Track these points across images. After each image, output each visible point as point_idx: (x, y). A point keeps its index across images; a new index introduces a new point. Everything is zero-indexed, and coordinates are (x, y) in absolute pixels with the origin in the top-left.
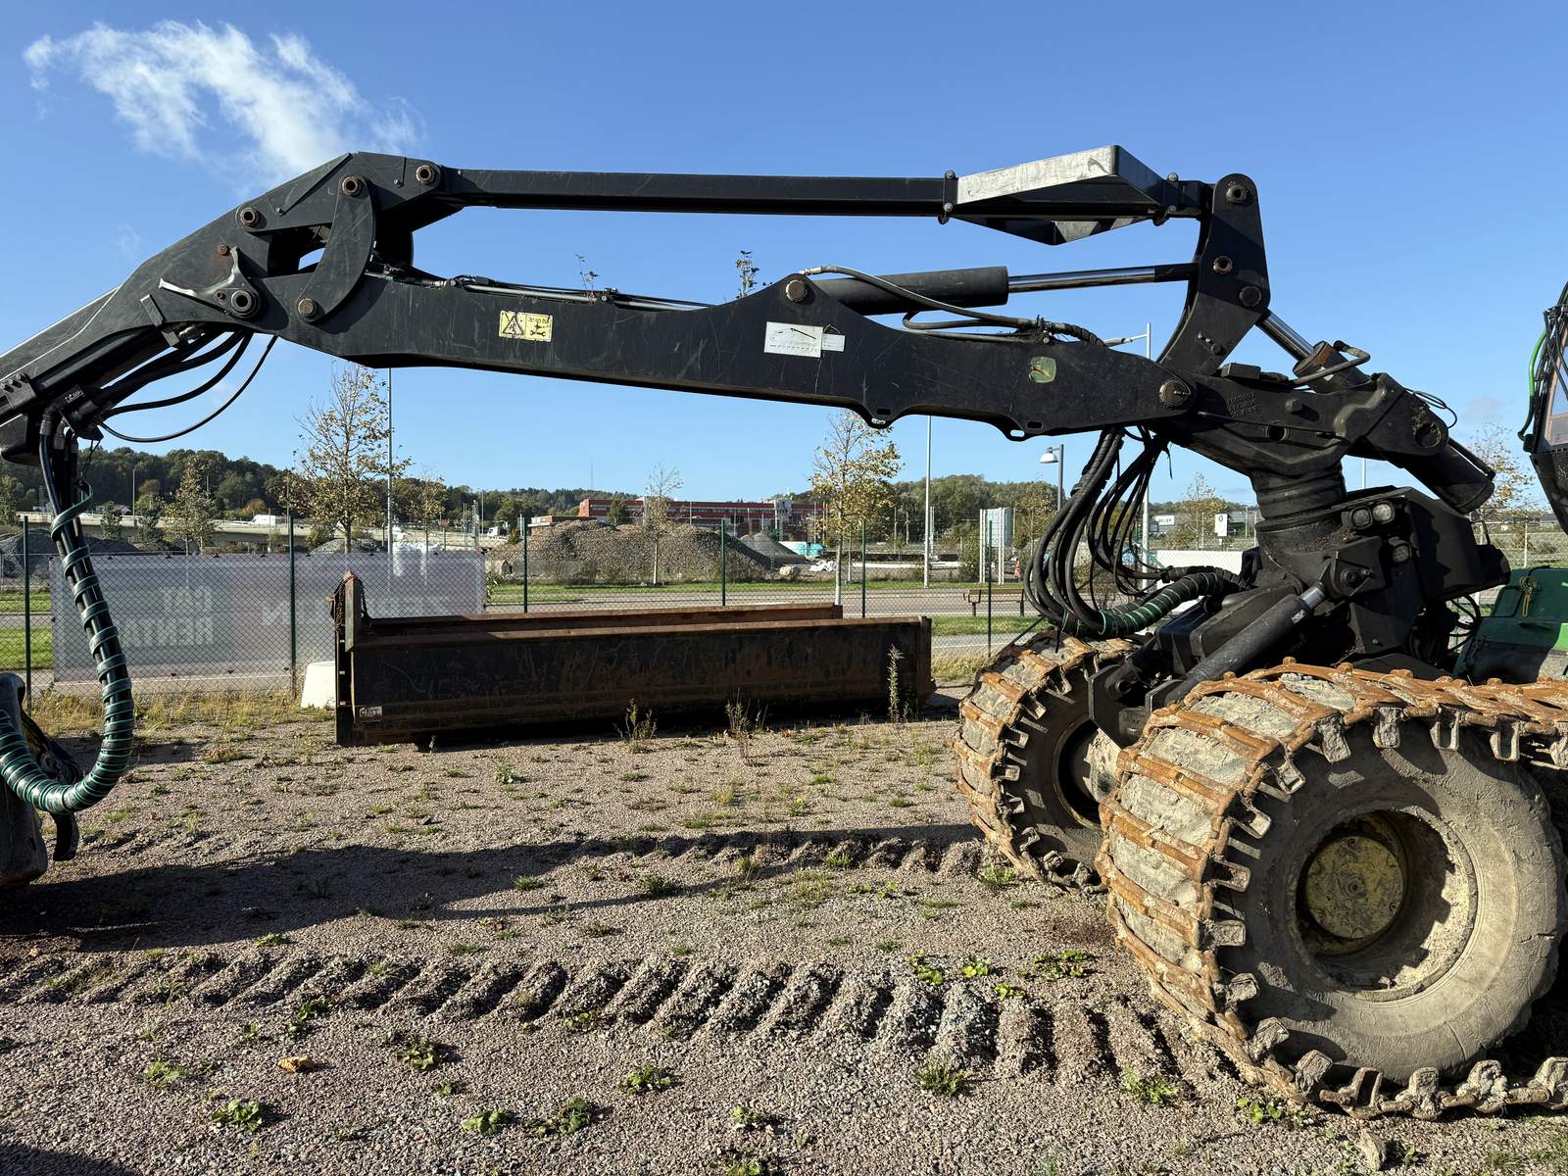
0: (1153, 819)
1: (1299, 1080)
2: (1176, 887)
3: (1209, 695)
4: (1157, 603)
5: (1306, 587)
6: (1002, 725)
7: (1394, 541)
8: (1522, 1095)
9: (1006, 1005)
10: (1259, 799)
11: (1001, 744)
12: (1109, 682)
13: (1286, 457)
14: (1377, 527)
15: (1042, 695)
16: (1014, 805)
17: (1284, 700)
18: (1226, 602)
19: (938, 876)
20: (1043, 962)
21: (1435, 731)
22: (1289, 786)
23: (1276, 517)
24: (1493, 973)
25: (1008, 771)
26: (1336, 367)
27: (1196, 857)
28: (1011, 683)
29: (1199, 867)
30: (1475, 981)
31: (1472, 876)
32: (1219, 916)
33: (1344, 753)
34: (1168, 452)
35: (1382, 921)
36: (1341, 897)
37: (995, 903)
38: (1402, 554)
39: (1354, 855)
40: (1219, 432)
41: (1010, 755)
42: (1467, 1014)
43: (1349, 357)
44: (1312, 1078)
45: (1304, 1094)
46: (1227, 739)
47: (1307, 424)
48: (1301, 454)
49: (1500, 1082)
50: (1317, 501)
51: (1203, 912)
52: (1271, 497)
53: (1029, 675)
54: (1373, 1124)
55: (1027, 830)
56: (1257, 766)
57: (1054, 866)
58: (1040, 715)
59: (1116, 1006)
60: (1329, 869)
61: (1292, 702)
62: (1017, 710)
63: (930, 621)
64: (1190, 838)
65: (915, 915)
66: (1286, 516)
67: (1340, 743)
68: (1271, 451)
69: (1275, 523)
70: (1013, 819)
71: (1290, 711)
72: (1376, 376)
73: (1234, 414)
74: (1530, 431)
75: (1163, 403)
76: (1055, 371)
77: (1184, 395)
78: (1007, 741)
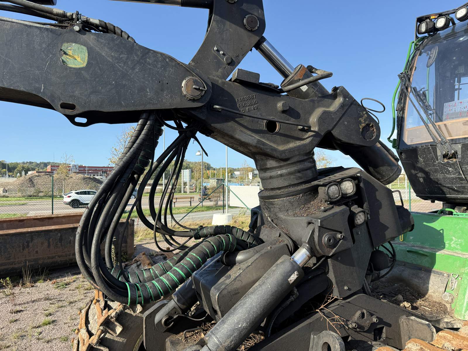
6: (88, 344)
7: (355, 209)
12: (158, 317)
13: (278, 144)
14: (344, 199)
15: (119, 318)
18: (239, 258)
23: (272, 189)
38: (360, 219)
40: (231, 124)
47: (292, 121)
48: (288, 142)
50: (301, 178)
52: (268, 174)
62: (101, 330)
66: (279, 189)
68: (268, 140)
69: (272, 193)
72: (335, 89)
73: (242, 110)
75: (185, 96)
76: (86, 58)
77: (202, 90)
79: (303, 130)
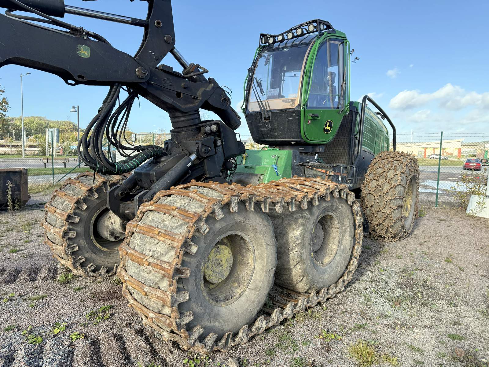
0: (147, 252)
1: (207, 346)
2: (159, 281)
3: (164, 196)
4: (138, 159)
5: (190, 154)
6: (67, 214)
7: (217, 138)
8: (270, 324)
9: (76, 343)
10: (193, 239)
11: (67, 223)
12: (115, 193)
13: (183, 105)
14: (212, 133)
15: (85, 200)
16: (73, 248)
17: (198, 197)
18: (162, 159)
19: (36, 283)
20: (91, 316)
21: (247, 204)
22: (204, 232)
23: (178, 128)
24: (260, 285)
25: (70, 234)
26: (196, 73)
27: (169, 268)
28: (71, 195)
29: (171, 272)
30: (255, 289)
31: (254, 253)
32: (179, 290)
33: (222, 216)
34: (138, 98)
35: (226, 274)
36: (215, 268)
37: (66, 290)
38: (219, 143)
39: (219, 252)
40: (159, 91)
41: (71, 227)
42: (254, 301)
43: (201, 70)
44: (211, 343)
45: (208, 351)
46: (178, 215)
47: (189, 93)
48: (187, 104)
49: (264, 322)
50: (192, 122)
51: (173, 291)
52: (176, 120)
53: (79, 191)
54: (230, 352)
55: (80, 257)
56: (193, 225)
57: (92, 270)
58: (85, 209)
59: (126, 329)
60: (211, 259)
61: (202, 197)
62: (74, 207)
63: (27, 170)
64: (165, 259)
65: (25, 307)
66: (182, 127)
67: (220, 212)
68: (177, 102)
69: (178, 130)
70: (73, 253)
71: (201, 201)
72: (210, 79)
73: (164, 85)
74: (244, 107)
75: (137, 76)
76: (90, 53)
77: (146, 74)
78: (70, 221)
79: (194, 98)
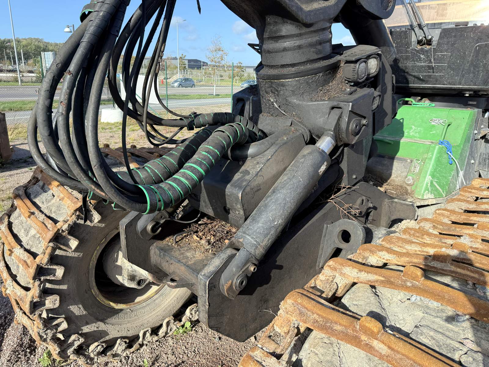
6: (36, 263)
12: (140, 224)
16: (56, 326)
38: (376, 103)
50: (321, 52)
55: (73, 338)
57: (98, 352)
78: (42, 278)
